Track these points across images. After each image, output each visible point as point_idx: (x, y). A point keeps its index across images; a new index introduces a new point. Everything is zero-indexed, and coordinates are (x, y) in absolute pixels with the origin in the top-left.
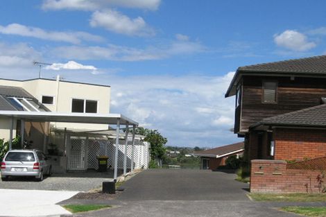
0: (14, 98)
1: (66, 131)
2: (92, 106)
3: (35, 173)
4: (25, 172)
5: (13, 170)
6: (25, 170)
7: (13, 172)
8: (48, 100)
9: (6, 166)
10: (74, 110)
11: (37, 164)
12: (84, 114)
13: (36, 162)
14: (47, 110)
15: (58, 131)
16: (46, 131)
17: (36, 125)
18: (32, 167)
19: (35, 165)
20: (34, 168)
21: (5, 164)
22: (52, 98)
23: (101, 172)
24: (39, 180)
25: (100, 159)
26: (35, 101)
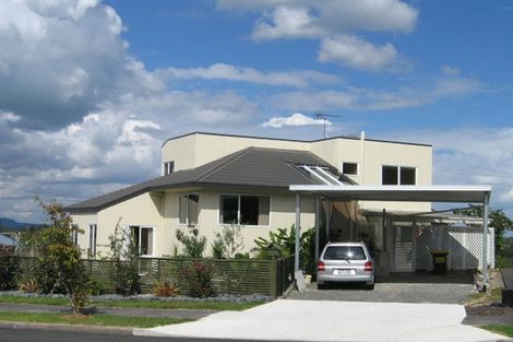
0: (306, 167)
1: (384, 214)
2: (409, 175)
3: (366, 276)
4: (352, 275)
5: (336, 272)
6: (353, 272)
7: (336, 275)
8: (350, 168)
9: (326, 267)
10: (385, 182)
11: (368, 264)
12: (399, 187)
13: (367, 260)
14: (351, 183)
15: (369, 215)
16: (352, 215)
17: (339, 205)
18: (363, 267)
19: (366, 265)
20: (366, 270)
21: (323, 264)
22: (356, 165)
23: (438, 274)
24: (370, 287)
25: (435, 256)
26: (333, 171)
